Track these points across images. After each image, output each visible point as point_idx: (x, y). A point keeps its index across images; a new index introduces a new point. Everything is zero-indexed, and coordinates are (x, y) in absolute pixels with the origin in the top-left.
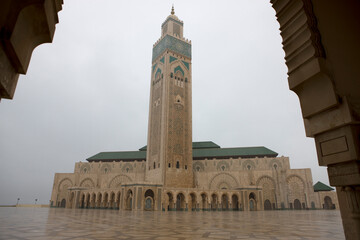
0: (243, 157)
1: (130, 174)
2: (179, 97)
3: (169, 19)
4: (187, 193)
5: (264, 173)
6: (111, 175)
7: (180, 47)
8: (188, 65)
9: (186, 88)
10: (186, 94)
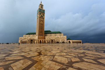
0: (55, 33)
1: (33, 37)
2: (42, 22)
3: (40, 4)
4: (42, 40)
5: (58, 36)
6: (30, 37)
7: (42, 11)
8: (44, 15)
9: (43, 20)
10: (43, 21)
